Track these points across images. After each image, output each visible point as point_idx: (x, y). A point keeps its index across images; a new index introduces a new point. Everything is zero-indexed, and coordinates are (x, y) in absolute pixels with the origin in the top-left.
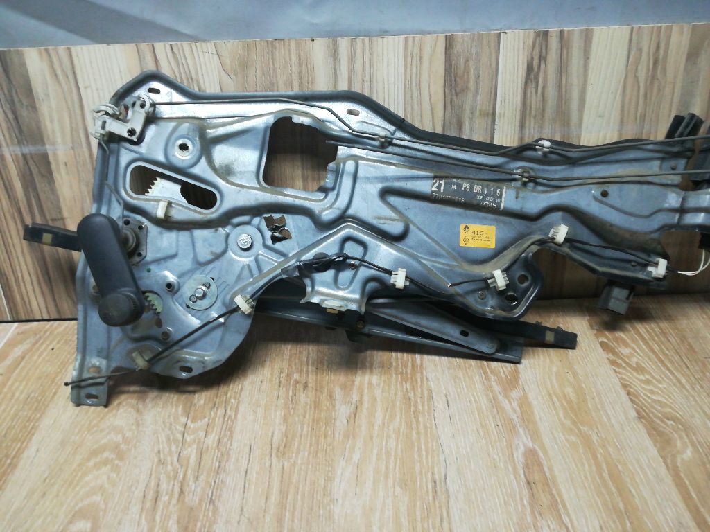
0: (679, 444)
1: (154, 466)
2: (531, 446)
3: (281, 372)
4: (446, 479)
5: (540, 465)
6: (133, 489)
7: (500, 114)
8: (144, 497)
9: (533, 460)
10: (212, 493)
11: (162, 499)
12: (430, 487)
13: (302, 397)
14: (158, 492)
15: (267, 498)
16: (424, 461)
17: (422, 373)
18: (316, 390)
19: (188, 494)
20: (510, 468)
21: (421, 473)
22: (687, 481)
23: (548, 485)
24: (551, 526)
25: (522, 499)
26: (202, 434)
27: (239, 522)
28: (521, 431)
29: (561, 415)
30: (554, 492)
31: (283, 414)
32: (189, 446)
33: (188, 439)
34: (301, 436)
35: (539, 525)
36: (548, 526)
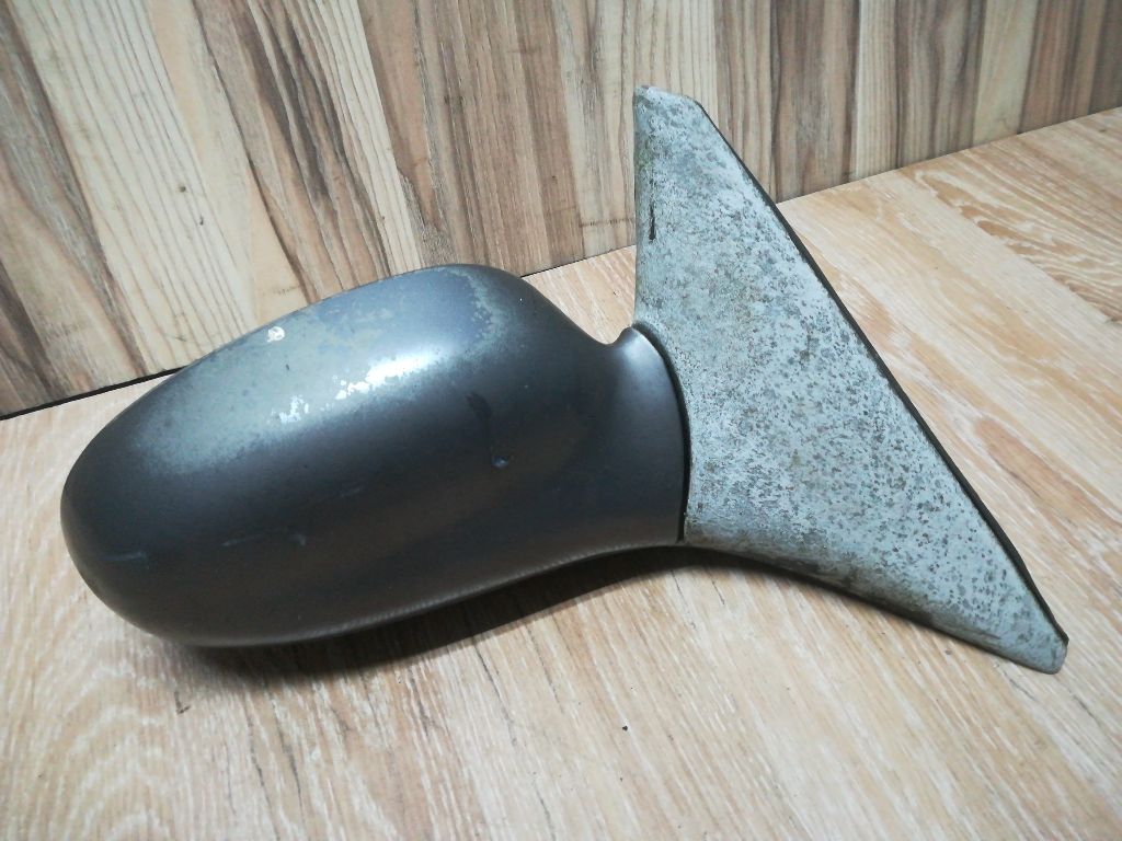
2: (980, 415)
5: (1014, 441)
9: (996, 436)
10: (419, 704)
11: (307, 759)
15: (546, 672)
19: (364, 727)
23: (1047, 468)
24: (1099, 534)
25: (1023, 508)
27: (514, 742)
28: (945, 395)
30: (1066, 477)
35: (1078, 539)
36: (1095, 536)
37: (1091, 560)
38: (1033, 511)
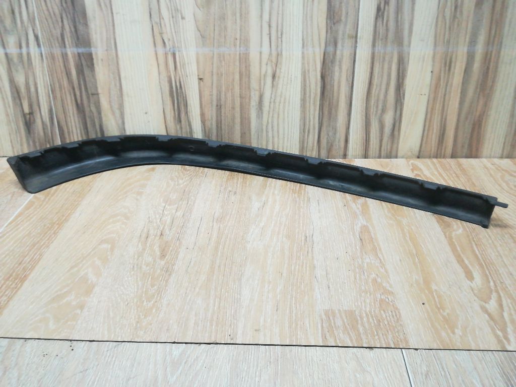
0: (455, 227)
1: (146, 224)
2: (365, 224)
3: (221, 186)
4: (312, 236)
5: (369, 232)
6: (134, 232)
7: (360, 37)
8: (140, 236)
9: (365, 229)
10: (179, 236)
11: (151, 238)
12: (303, 239)
13: (233, 198)
14: (148, 234)
15: (210, 239)
16: (301, 227)
17: (305, 190)
18: (241, 195)
19: (165, 236)
20: (351, 233)
21: (299, 232)
22: (456, 244)
23: (372, 241)
24: (371, 258)
25: (356, 246)
26: (174, 211)
27: (193, 248)
28: (360, 217)
29: (386, 211)
30: (375, 244)
31: (221, 204)
32: (166, 216)
33: (166, 213)
34: (231, 214)
35: (364, 257)
36: (370, 258)
37: (363, 262)
38: (358, 248)
